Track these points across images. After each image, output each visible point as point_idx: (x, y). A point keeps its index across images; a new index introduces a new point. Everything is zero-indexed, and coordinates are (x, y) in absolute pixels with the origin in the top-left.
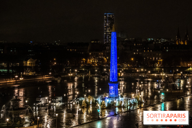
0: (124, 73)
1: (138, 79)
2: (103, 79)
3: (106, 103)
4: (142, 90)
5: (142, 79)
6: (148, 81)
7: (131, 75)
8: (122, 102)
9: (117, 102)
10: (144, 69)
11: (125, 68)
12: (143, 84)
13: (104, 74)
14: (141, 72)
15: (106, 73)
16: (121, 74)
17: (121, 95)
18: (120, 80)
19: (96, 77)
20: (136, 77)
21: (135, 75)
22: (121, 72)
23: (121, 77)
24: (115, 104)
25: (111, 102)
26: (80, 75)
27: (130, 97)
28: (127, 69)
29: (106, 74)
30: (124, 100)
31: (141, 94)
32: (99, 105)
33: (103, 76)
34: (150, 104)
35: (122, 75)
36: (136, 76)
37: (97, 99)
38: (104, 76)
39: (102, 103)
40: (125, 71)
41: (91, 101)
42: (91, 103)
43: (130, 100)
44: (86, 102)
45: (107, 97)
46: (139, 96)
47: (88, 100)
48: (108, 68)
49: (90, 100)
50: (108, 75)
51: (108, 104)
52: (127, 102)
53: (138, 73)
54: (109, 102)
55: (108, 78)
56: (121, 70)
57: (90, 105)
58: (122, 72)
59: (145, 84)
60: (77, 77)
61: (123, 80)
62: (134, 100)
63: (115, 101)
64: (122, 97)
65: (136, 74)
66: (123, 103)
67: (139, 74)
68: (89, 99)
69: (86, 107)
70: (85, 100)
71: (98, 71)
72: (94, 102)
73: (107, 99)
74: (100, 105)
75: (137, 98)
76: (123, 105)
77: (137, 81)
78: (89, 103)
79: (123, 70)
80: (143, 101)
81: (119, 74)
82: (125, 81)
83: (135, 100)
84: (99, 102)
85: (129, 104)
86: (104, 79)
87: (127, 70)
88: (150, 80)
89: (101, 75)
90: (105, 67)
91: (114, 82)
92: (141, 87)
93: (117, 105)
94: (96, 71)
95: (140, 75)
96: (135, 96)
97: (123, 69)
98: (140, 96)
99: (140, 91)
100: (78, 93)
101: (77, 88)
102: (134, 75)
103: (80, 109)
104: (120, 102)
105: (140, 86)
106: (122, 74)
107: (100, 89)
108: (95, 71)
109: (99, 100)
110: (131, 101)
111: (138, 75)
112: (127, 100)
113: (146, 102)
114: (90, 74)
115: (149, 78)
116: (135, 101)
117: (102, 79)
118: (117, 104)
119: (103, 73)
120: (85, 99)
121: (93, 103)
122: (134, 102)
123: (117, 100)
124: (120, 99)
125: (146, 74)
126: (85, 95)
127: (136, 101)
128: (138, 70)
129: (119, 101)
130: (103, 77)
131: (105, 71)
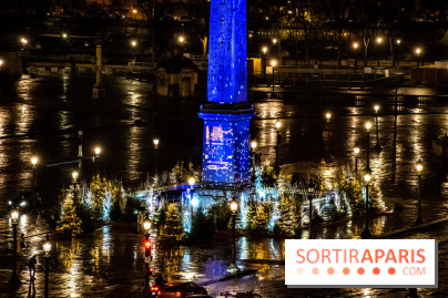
0: (284, 58)
1: (356, 92)
2: (170, 87)
3: (187, 214)
4: (377, 150)
5: (379, 91)
6: (411, 102)
7: (321, 67)
8: (268, 209)
9: (245, 212)
10: (390, 36)
11: (285, 33)
12: (380, 114)
13: (177, 64)
14: (373, 54)
15: (187, 55)
16: (265, 64)
17: (265, 175)
18: (263, 98)
19: (131, 76)
20: (345, 77)
21: (341, 67)
22: (265, 50)
23: (265, 79)
24: (236, 216)
25: (214, 209)
26: (48, 68)
27: (311, 186)
28: (300, 34)
29: (188, 63)
30: (279, 199)
31: (368, 170)
32: (147, 226)
33: (168, 72)
34: (419, 221)
35: (269, 70)
36: (344, 72)
37: (140, 194)
38: (177, 71)
39: (163, 212)
40: (288, 49)
41: (107, 204)
42: (106, 214)
43: (310, 198)
44: (81, 210)
45: (192, 181)
46: (359, 178)
47: (89, 200)
48: (197, 31)
49: (103, 198)
50: (195, 68)
51: (198, 218)
52: (297, 211)
53: (359, 55)
54: (200, 209)
55: (195, 81)
56: (267, 42)
57: (102, 223)
58: (274, 51)
59: (396, 113)
60: (33, 76)
61: (274, 96)
62: (332, 202)
63: (233, 207)
64: (272, 186)
65: (344, 63)
66: (275, 217)
67: (360, 63)
68: (96, 193)
69: (78, 237)
70: (75, 199)
71: (143, 45)
72: (123, 206)
73: (192, 192)
74: (154, 226)
75: (349, 191)
76: (276, 227)
77: (351, 101)
78: (98, 211)
79: (275, 41)
80: (382, 204)
81: (257, 62)
82: (285, 99)
83: (337, 197)
84: (151, 209)
85: (305, 219)
86: (175, 88)
87: (301, 42)
88: (419, 92)
89: (162, 69)
90: (177, 28)
91: (227, 106)
92: (372, 131)
93: (245, 226)
94: (134, 43)
95: (368, 70)
96: (337, 178)
97: (278, 37)
98: (367, 178)
99: (367, 155)
100: (34, 161)
101: (29, 134)
102: (334, 67)
103: (47, 247)
104: (260, 209)
105: (368, 126)
106: (274, 63)
107: (156, 142)
108: (129, 47)
109: (150, 198)
110: (316, 203)
111: (356, 67)
112: (299, 198)
113: (399, 208)
114: (99, 63)
115: (417, 85)
116: (337, 204)
117: (163, 91)
118: (244, 221)
119: (169, 55)
120: (75, 193)
121: (115, 211)
122: (332, 211)
123: (243, 197)
124: (262, 192)
125: (402, 64)
126: (75, 175)
127: (342, 202)
128: (359, 39)
129: (252, 204)
130: (172, 77)
131: (182, 49)
